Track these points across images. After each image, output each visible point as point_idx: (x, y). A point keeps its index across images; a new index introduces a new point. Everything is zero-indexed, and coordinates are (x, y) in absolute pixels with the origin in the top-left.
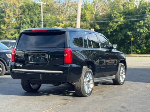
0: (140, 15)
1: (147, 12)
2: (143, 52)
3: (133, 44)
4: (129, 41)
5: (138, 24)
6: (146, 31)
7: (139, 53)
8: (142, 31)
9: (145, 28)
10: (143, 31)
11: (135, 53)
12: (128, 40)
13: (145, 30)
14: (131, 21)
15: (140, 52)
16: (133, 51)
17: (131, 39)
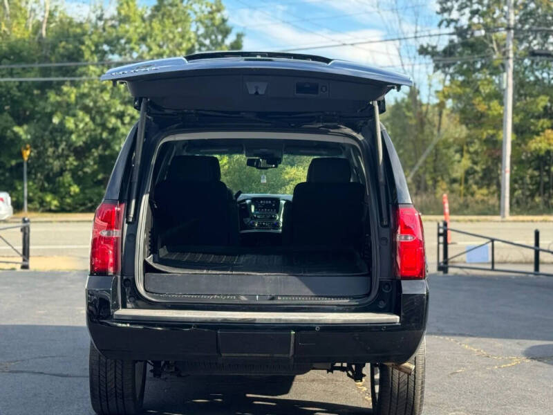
0: (57, 62)
1: (87, 55)
2: (69, 205)
3: (29, 173)
4: (13, 163)
5: (53, 97)
6: (86, 124)
7: (53, 208)
8: (70, 123)
9: (81, 114)
10: (77, 126)
11: (35, 210)
12: (12, 157)
13: (82, 120)
14: (21, 83)
15: (55, 203)
16: (30, 200)
17: (20, 155)
